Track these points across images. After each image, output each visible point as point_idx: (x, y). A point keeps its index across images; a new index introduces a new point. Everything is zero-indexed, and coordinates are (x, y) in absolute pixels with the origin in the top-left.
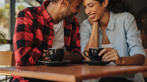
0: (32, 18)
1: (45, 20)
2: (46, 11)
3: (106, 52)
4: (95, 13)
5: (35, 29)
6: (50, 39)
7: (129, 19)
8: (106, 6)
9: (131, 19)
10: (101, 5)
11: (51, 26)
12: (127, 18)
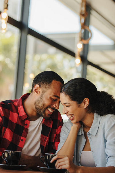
0: (3, 115)
1: (19, 117)
2: (22, 106)
3: (58, 159)
4: (73, 115)
5: (3, 128)
6: (22, 140)
7: (109, 122)
8: (85, 106)
9: (111, 123)
10: (79, 106)
11: (26, 125)
12: (107, 122)
